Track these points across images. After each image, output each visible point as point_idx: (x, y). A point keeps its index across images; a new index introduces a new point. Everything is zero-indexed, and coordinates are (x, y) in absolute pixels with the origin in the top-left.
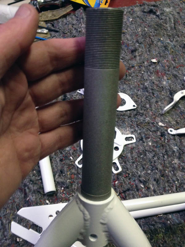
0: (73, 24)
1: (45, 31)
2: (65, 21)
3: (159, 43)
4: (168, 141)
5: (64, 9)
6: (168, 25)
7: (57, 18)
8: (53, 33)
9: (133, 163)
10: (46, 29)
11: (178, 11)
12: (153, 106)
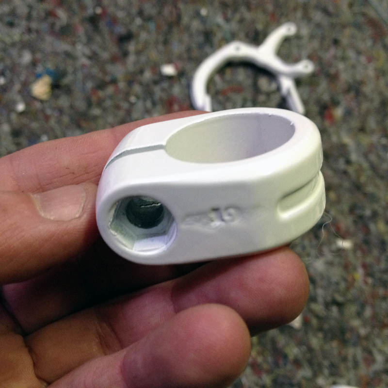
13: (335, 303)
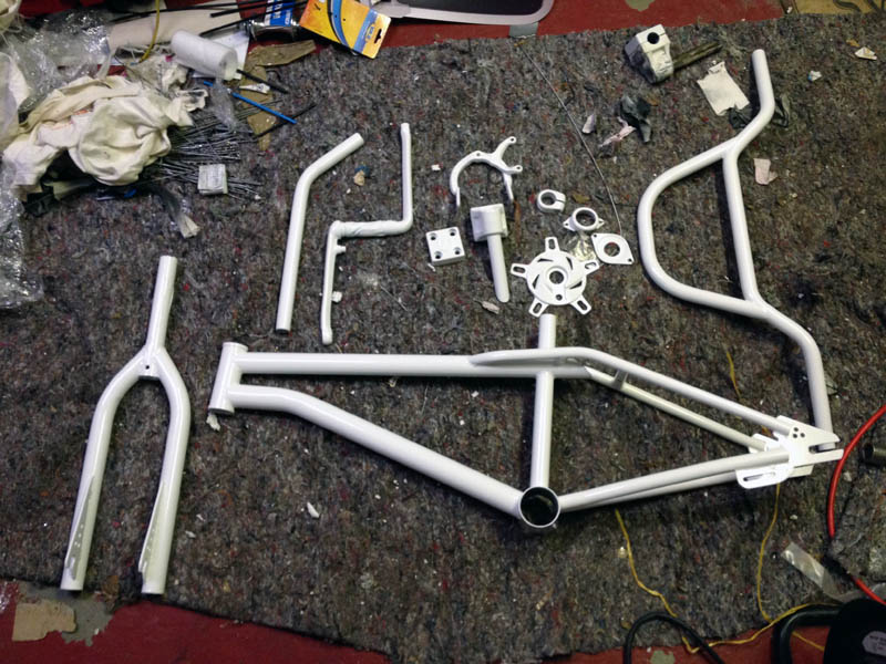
0: (314, 79)
1: (265, 88)
2: (301, 69)
3: (453, 134)
4: (425, 298)
5: (300, 46)
6: (476, 98)
7: (287, 62)
8: (278, 94)
9: (373, 322)
10: (267, 84)
11: (503, 68)
12: (417, 245)
13: (521, 302)
